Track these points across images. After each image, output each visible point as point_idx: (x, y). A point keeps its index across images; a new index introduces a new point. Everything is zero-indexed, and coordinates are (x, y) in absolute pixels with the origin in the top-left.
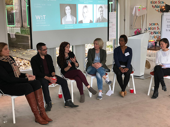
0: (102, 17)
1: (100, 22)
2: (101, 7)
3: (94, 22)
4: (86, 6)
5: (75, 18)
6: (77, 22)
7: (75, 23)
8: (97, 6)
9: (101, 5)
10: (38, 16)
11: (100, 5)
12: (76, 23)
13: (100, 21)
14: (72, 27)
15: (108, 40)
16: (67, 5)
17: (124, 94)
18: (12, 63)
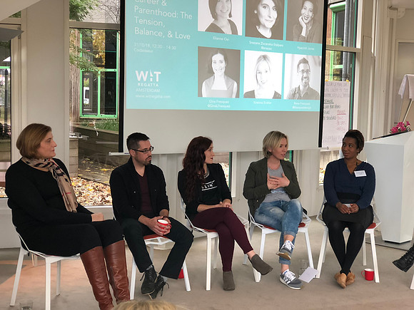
0: (305, 86)
1: (300, 98)
2: (305, 61)
4: (265, 57)
5: (235, 84)
6: (241, 95)
7: (234, 96)
8: (293, 57)
9: (305, 56)
10: (142, 72)
12: (238, 96)
13: (300, 95)
14: (226, 106)
15: (320, 146)
16: (216, 51)
17: (347, 280)
18: (59, 175)
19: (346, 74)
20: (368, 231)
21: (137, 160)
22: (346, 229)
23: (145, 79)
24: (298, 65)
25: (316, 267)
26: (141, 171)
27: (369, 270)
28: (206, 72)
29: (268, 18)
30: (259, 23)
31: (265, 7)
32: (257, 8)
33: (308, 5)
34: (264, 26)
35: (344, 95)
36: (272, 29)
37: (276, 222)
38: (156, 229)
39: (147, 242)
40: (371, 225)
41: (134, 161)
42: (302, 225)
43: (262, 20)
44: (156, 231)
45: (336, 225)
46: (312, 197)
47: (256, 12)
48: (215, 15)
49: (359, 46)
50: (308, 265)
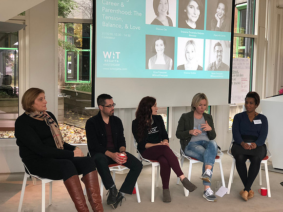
0: (219, 62)
1: (215, 70)
2: (219, 44)
3: (206, 69)
4: (191, 42)
5: (171, 60)
6: (176, 68)
7: (170, 68)
8: (211, 42)
10: (107, 52)
11: (217, 41)
12: (173, 68)
13: (215, 67)
14: (165, 75)
15: (230, 102)
16: (158, 37)
17: (249, 195)
18: (50, 123)
19: (247, 53)
20: (263, 162)
21: (104, 113)
22: (248, 160)
23: (109, 58)
24: (214, 47)
25: (227, 186)
26: (106, 120)
27: (264, 188)
28: (151, 52)
29: (194, 15)
30: (187, 19)
31: (191, 7)
32: (186, 8)
33: (222, 6)
34: (191, 20)
35: (246, 67)
36: (196, 23)
37: (199, 156)
38: (117, 160)
39: (111, 169)
40: (265, 157)
41: (102, 113)
42: (218, 157)
43: (190, 16)
44: (117, 161)
45: (241, 157)
46: (224, 138)
47: (185, 11)
48: (157, 13)
49: (256, 34)
50: (222, 185)
